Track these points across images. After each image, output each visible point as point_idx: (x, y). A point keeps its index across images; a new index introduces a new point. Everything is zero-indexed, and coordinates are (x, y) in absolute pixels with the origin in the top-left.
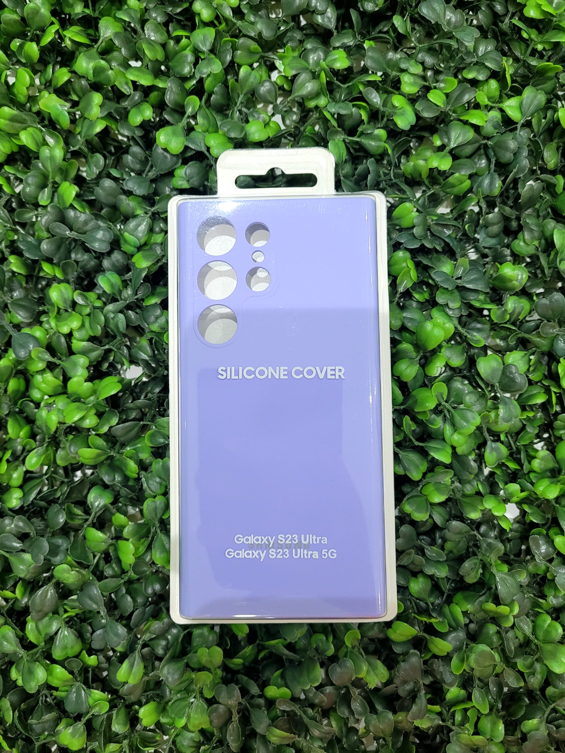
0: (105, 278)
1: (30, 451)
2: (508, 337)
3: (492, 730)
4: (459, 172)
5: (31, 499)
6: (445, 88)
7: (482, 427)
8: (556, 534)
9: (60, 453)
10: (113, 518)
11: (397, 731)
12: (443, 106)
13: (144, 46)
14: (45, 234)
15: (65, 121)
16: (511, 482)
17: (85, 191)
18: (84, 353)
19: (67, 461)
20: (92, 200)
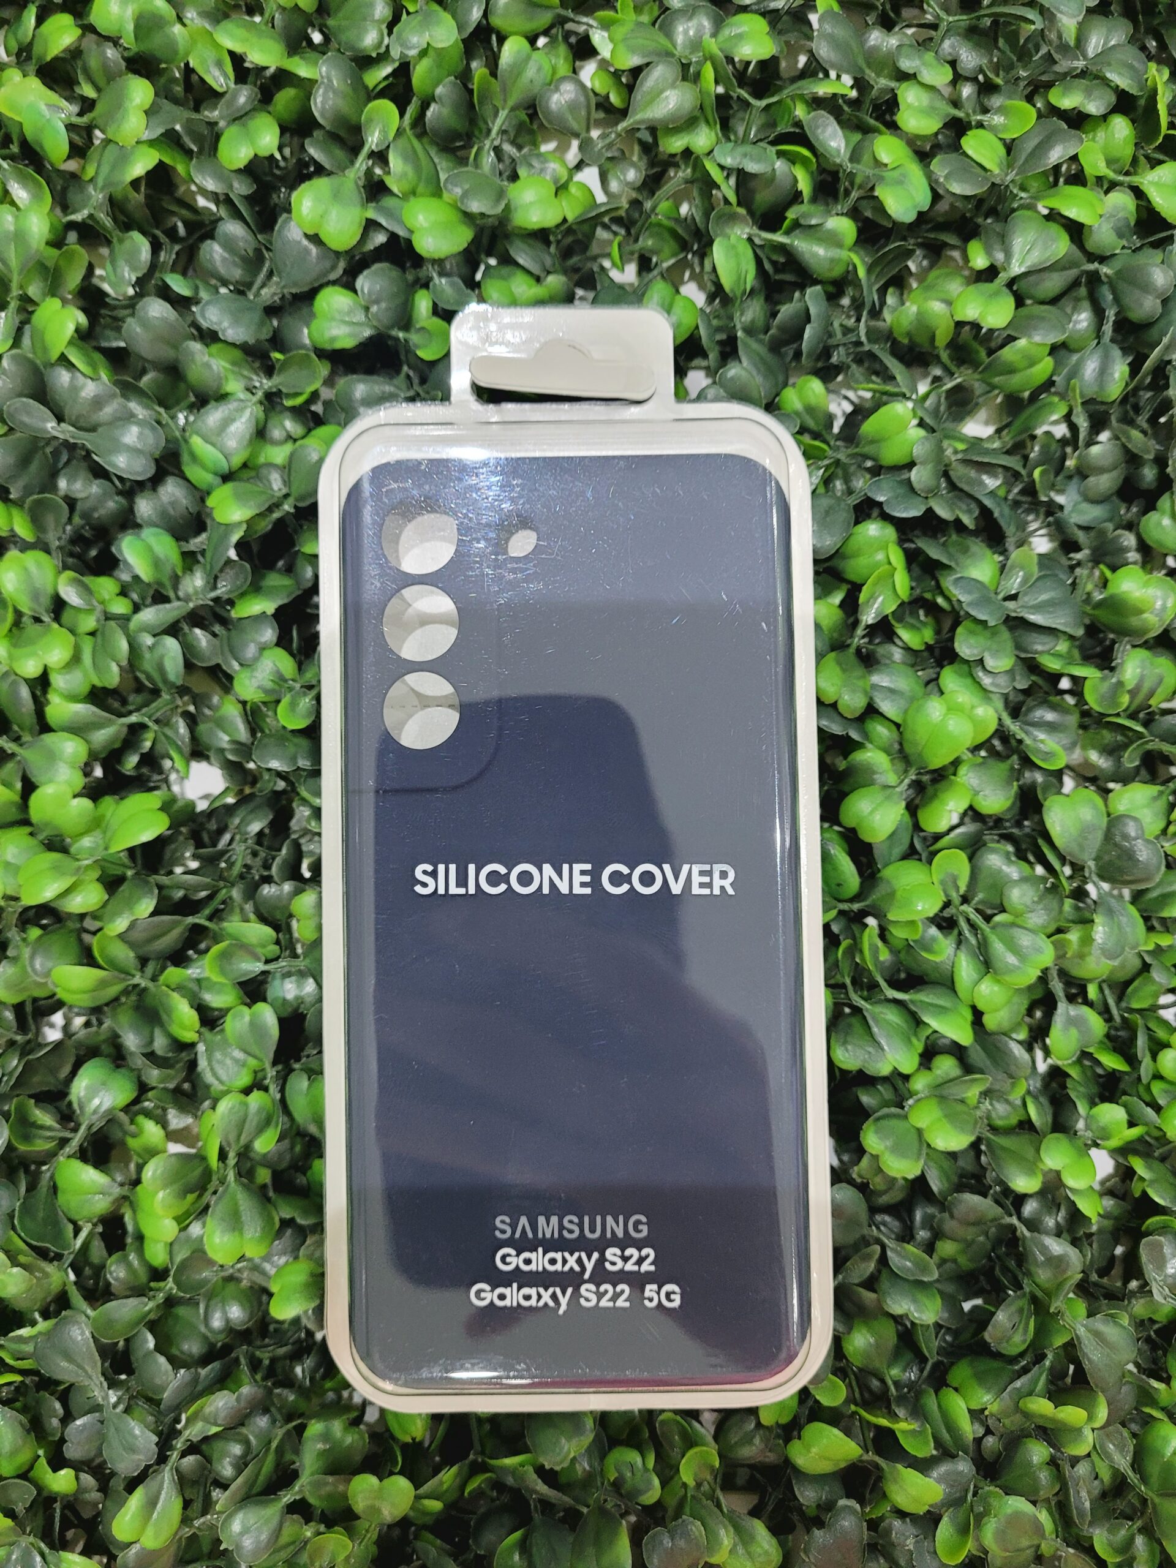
0: (138, 543)
2: (1122, 748)
4: (1030, 336)
6: (1005, 128)
7: (1051, 972)
9: (6, 971)
10: (134, 1134)
12: (996, 171)
15: (57, 145)
16: (1104, 1099)
17: (105, 327)
18: (77, 729)
19: (23, 990)
20: (119, 349)
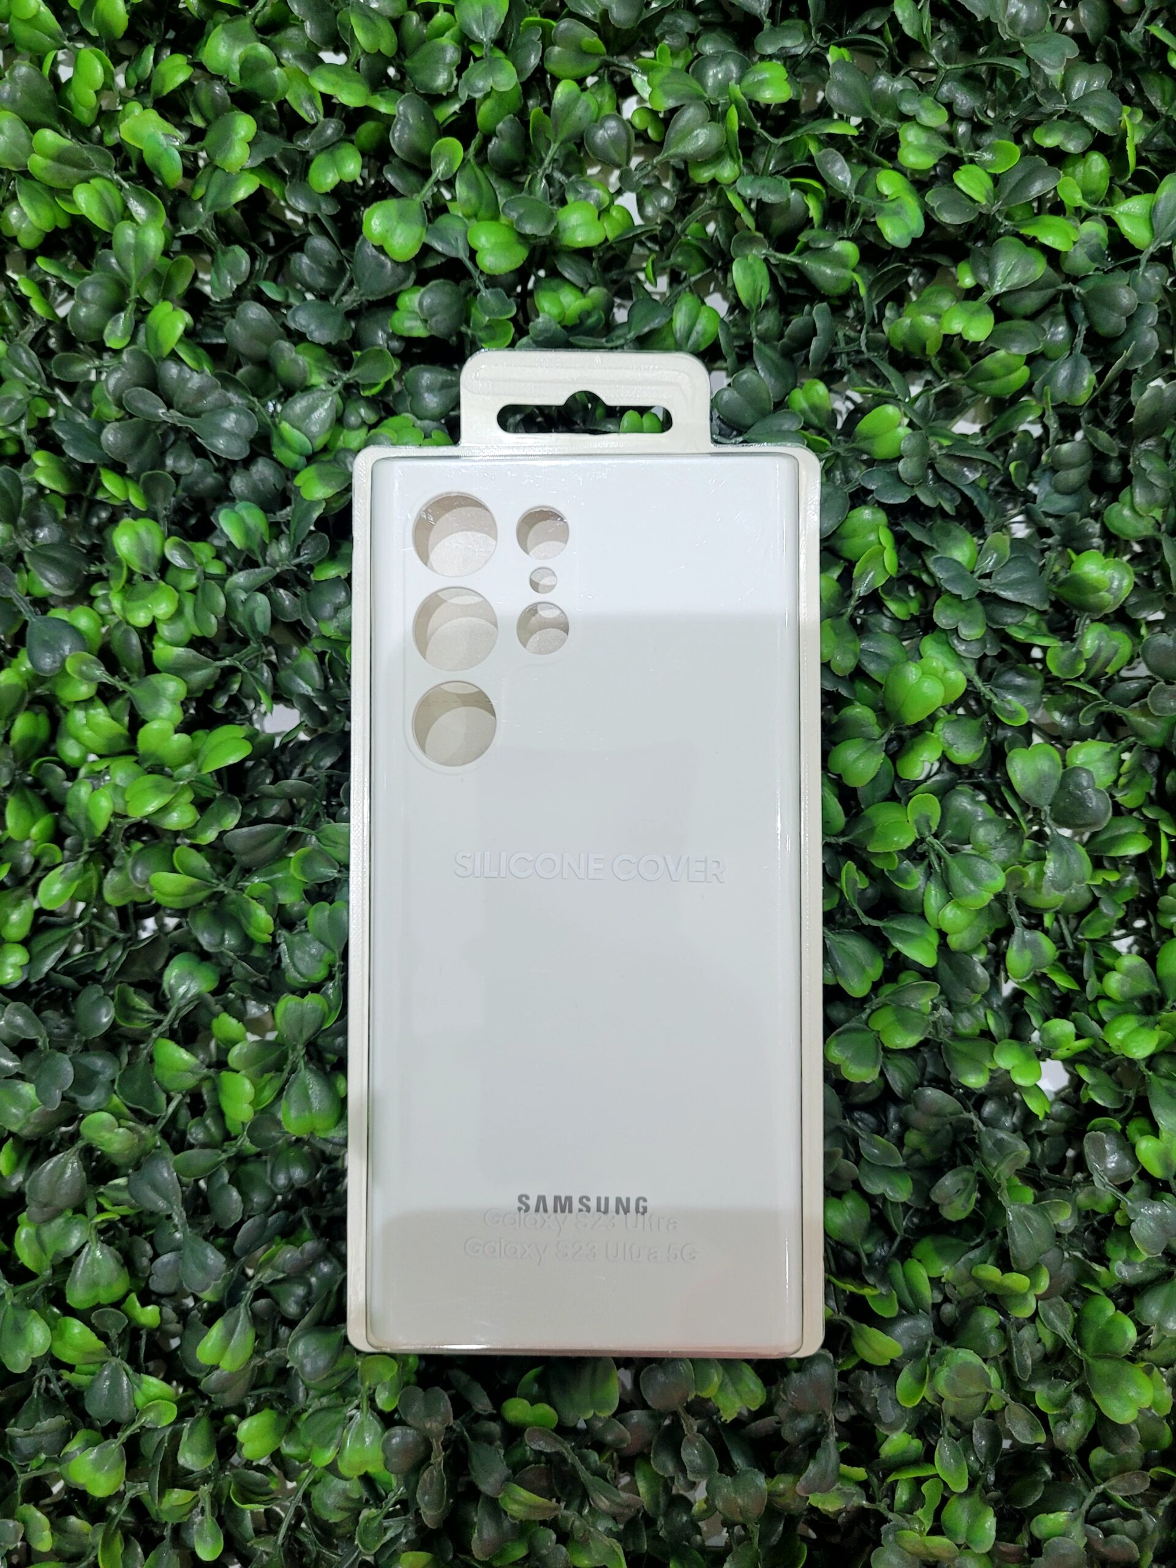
0: (232, 515)
1: (49, 869)
2: (1080, 708)
3: (970, 1528)
4: (1008, 348)
5: (46, 969)
6: (992, 164)
7: (1006, 897)
8: (1143, 1133)
9: (113, 878)
10: (215, 1023)
11: (772, 1512)
12: (984, 202)
13: (354, 21)
14: (113, 412)
15: (172, 171)
16: (1058, 1016)
17: (205, 325)
18: (178, 670)
19: (126, 895)
20: (219, 345)
